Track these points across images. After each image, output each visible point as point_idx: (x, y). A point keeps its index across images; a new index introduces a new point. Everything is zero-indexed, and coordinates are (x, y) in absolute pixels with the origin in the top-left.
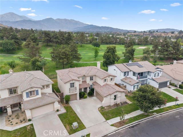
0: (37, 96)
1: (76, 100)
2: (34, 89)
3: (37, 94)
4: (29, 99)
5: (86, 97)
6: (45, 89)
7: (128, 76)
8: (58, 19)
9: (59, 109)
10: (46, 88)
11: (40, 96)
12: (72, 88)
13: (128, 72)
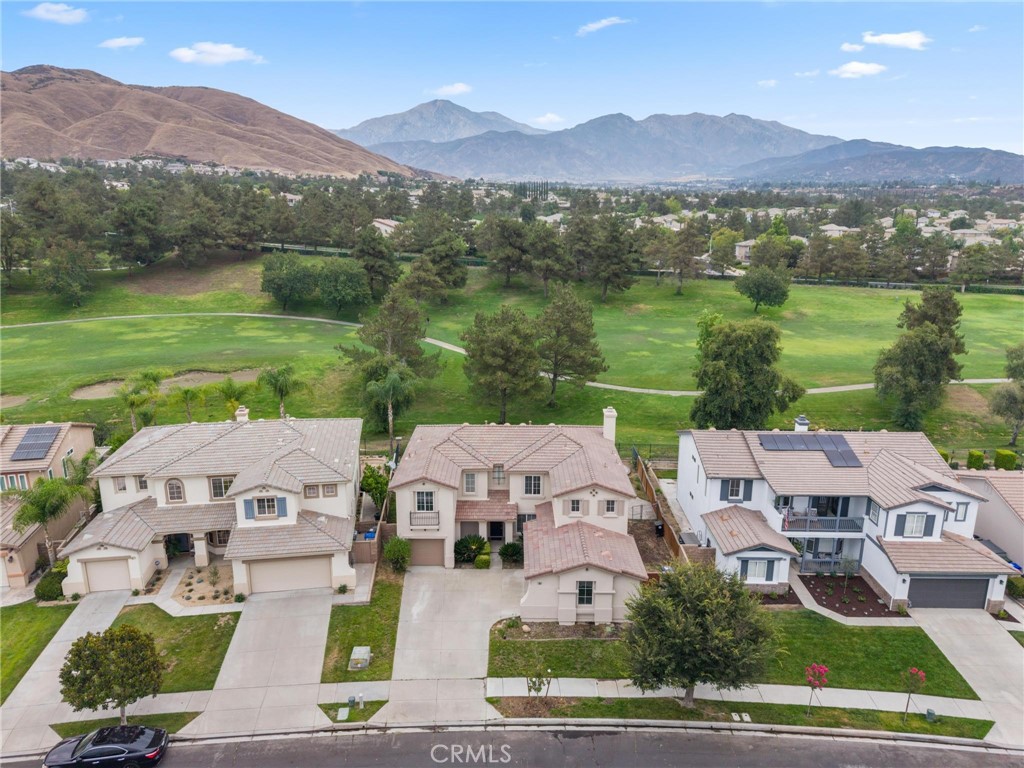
0: (281, 519)
1: (443, 565)
2: (272, 493)
3: (283, 513)
4: (252, 524)
5: (486, 565)
6: (318, 496)
7: (746, 505)
8: (656, 116)
9: (351, 584)
10: (324, 496)
11: (290, 520)
12: (424, 513)
13: (749, 483)
